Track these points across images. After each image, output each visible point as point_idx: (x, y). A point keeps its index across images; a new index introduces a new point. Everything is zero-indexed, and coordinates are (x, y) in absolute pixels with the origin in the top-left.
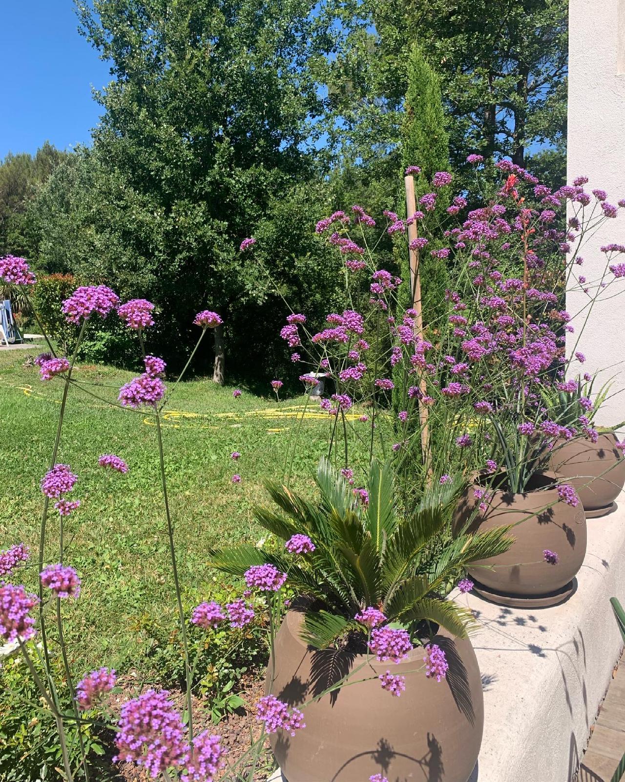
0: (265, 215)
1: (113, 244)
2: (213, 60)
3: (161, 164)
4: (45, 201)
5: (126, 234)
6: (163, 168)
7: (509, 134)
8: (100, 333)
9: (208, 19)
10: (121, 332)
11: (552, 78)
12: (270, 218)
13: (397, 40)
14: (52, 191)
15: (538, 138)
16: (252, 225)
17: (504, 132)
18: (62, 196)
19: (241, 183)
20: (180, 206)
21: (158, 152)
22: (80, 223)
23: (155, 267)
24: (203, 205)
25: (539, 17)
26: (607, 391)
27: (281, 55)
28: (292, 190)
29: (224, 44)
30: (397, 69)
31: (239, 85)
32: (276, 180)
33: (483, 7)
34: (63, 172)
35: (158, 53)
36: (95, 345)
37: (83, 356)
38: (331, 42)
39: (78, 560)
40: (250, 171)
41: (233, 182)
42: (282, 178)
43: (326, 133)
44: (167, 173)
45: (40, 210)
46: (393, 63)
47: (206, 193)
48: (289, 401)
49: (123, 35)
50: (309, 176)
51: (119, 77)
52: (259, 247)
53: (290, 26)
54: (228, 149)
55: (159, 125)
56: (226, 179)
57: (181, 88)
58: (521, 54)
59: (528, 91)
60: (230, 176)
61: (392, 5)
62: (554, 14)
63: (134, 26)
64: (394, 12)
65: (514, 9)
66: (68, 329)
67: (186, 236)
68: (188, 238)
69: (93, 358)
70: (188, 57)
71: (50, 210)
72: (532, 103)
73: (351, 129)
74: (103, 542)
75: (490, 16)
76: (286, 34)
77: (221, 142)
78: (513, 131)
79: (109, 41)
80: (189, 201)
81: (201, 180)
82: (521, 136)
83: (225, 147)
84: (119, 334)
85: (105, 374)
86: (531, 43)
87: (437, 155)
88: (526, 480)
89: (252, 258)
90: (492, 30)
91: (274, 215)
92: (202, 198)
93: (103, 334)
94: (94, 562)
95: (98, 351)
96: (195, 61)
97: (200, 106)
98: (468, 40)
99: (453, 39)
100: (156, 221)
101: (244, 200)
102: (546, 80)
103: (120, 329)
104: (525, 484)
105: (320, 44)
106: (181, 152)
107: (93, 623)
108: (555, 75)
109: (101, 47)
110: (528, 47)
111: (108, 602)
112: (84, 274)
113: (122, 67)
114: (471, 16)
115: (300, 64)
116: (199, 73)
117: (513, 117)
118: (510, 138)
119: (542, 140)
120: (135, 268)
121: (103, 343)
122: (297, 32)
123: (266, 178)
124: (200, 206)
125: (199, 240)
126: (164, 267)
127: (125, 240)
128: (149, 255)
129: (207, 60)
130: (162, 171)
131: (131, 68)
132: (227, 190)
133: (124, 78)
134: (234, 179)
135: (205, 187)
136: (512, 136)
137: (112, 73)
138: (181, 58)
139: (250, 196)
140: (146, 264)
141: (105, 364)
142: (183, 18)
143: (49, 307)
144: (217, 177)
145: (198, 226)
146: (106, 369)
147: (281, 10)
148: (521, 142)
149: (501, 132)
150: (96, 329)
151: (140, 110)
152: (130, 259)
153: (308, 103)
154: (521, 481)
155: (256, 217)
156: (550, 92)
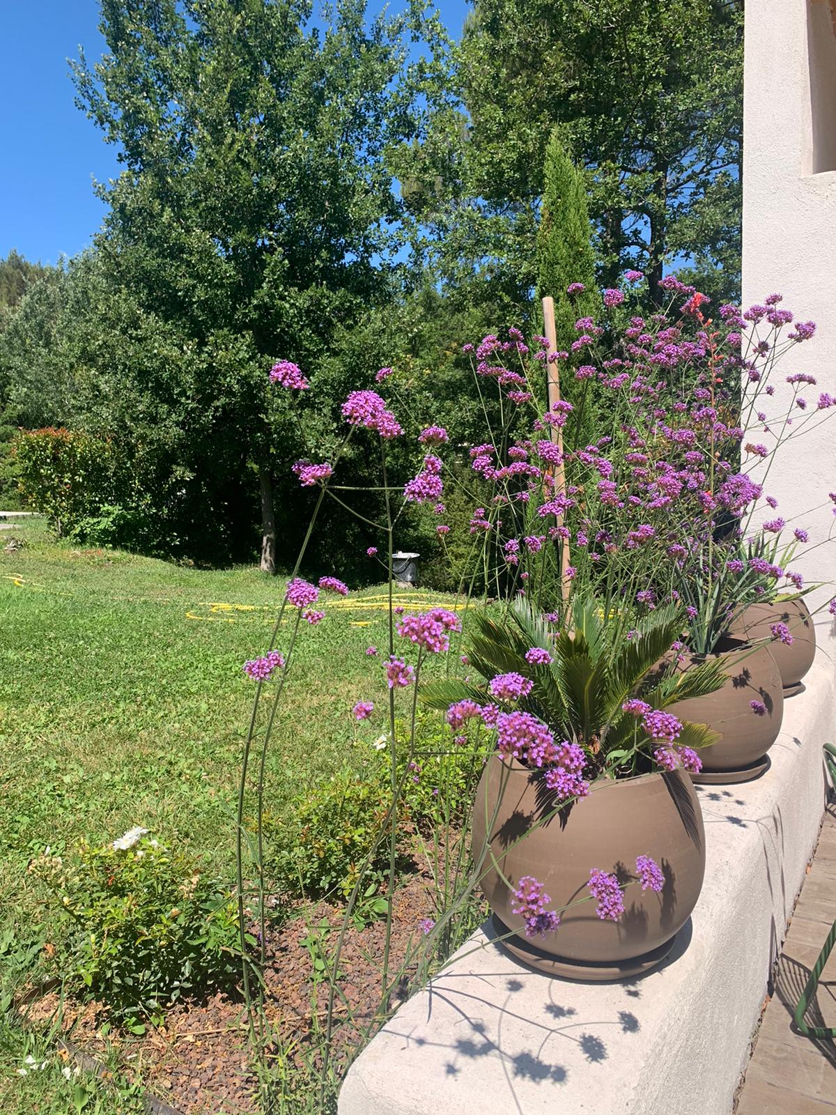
0: (328, 349)
1: (125, 387)
2: (260, 145)
3: (192, 282)
4: (17, 331)
5: (143, 375)
6: (194, 286)
7: (643, 246)
8: (107, 507)
9: (253, 92)
10: (134, 505)
11: (697, 175)
12: (335, 353)
13: (500, 123)
14: (27, 318)
15: (683, 252)
16: (311, 363)
17: (637, 244)
18: (41, 325)
19: (296, 307)
20: (218, 337)
21: (188, 266)
22: (73, 360)
23: (181, 419)
24: (249, 335)
25: (681, 97)
26: (792, 552)
27: (347, 141)
28: (365, 316)
29: (273, 124)
30: (501, 161)
31: (294, 180)
32: (342, 304)
33: (613, 83)
34: (40, 293)
35: (183, 134)
36: (99, 522)
37: (83, 537)
38: (413, 125)
39: (148, 770)
40: (310, 292)
41: (287, 306)
42: (351, 302)
43: (408, 244)
44: (200, 294)
45: (9, 343)
46: (497, 153)
47: (251, 320)
48: (371, 589)
49: (138, 110)
50: (387, 299)
51: (129, 165)
52: (322, 392)
53: (360, 103)
54: (281, 262)
55: (188, 230)
56: (278, 302)
57: (218, 182)
58: (659, 143)
59: (668, 191)
60: (282, 298)
61: (494, 78)
62: (702, 94)
63: (150, 98)
64: (496, 86)
65: (651, 86)
66: (63, 501)
67: (225, 377)
68: (228, 379)
69: (97, 540)
70: (228, 140)
71: (24, 343)
72: (672, 206)
73: (440, 239)
74: (174, 750)
75: (620, 95)
76: (354, 112)
77: (272, 254)
78: (649, 243)
79: (118, 116)
80: (229, 330)
81: (245, 303)
82: (659, 250)
83: (277, 259)
84: (131, 508)
85: (116, 561)
86: (672, 131)
87: (582, 272)
88: (713, 643)
89: (312, 406)
90: (623, 112)
91: (342, 350)
92: (246, 326)
93: (110, 508)
94: (168, 772)
95: (105, 531)
96: (237, 146)
97: (243, 205)
98: (592, 125)
99: (572, 123)
100: (186, 357)
101: (300, 330)
102: (690, 178)
103: (133, 502)
104: (712, 646)
105: (398, 127)
106: (218, 266)
107: (187, 835)
108: (702, 172)
109: (107, 125)
110: (667, 135)
111: (198, 814)
112: (87, 427)
113: (135, 152)
114: (597, 95)
115: (373, 152)
116: (243, 162)
117: (649, 225)
118: (645, 252)
119: (687, 255)
120: (154, 419)
121: (111, 519)
122: (368, 109)
123: (330, 302)
124: (243, 337)
125: (243, 381)
126: (193, 418)
127: (140, 382)
128: (173, 403)
129: (253, 145)
130: (193, 290)
131: (151, 154)
132: (279, 316)
133: (137, 167)
134: (288, 302)
135: (250, 312)
136: (647, 250)
137: (121, 160)
138: (218, 142)
139: (308, 325)
140: (169, 414)
141: (114, 548)
142: (220, 88)
143: (38, 472)
144: (267, 299)
145: (242, 363)
146: (117, 554)
147: (348, 82)
148: (660, 257)
149: (633, 243)
150: (101, 501)
151: (163, 210)
152: (148, 408)
153: (384, 203)
154: (708, 643)
155: (315, 353)
156: (695, 194)
